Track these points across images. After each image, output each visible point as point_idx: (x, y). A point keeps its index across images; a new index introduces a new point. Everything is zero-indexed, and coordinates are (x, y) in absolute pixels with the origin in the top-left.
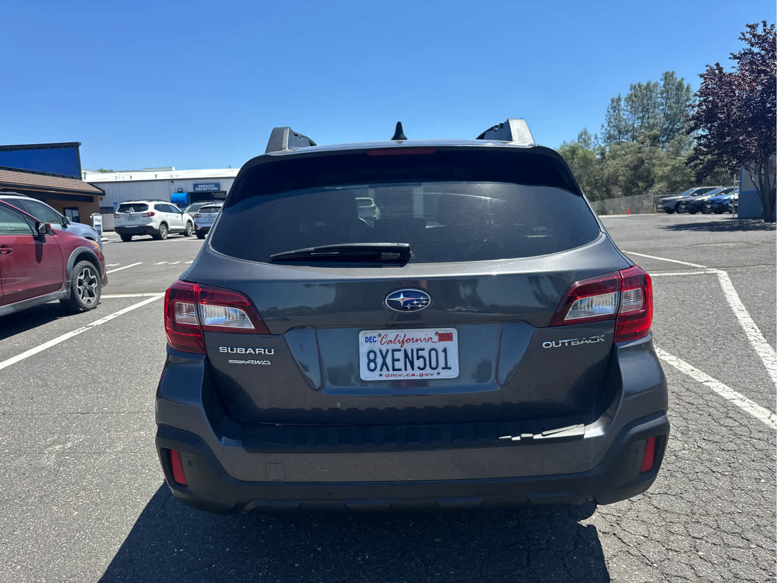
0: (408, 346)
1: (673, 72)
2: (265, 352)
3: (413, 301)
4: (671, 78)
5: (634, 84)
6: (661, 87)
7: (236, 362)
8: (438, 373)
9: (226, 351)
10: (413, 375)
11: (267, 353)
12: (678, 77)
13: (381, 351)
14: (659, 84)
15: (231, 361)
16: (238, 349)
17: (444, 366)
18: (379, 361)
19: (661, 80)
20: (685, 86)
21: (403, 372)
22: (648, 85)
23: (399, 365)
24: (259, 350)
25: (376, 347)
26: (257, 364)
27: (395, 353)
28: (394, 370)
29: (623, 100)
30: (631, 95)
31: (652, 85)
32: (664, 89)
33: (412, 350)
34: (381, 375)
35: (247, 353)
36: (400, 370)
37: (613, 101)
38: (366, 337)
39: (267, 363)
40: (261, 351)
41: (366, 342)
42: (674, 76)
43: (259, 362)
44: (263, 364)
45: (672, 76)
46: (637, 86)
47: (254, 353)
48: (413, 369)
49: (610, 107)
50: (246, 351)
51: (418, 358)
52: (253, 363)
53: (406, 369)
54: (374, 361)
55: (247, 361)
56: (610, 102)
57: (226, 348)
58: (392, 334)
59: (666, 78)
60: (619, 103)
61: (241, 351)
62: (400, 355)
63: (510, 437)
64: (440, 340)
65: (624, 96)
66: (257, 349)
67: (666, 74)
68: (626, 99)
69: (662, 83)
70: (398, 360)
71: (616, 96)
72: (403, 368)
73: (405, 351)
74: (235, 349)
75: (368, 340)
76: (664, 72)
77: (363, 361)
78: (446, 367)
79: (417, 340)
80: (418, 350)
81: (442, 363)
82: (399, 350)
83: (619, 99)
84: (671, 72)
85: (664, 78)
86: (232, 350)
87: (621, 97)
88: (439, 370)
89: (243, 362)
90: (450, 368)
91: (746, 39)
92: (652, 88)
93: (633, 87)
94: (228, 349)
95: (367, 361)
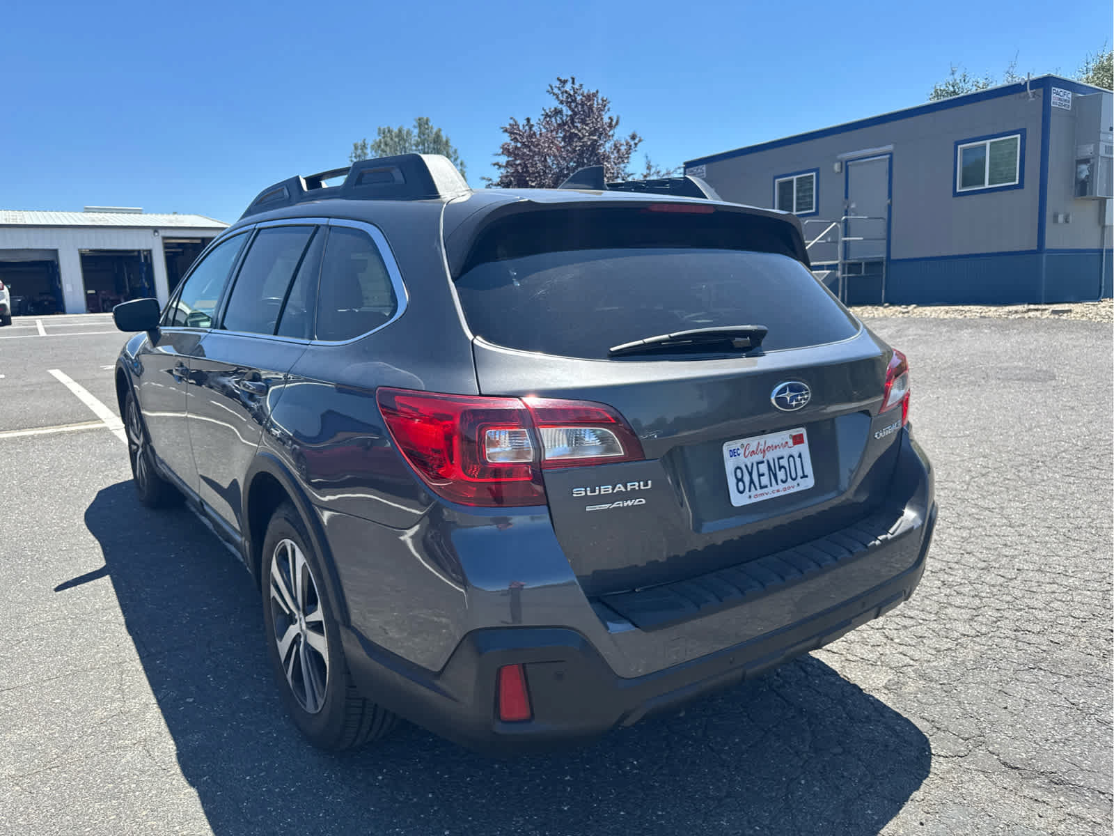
0: (771, 456)
1: (427, 120)
2: (639, 486)
3: (797, 396)
4: (426, 126)
5: (382, 128)
6: (415, 136)
7: (598, 507)
8: (798, 485)
9: (583, 494)
10: (778, 491)
11: (642, 488)
12: (435, 125)
13: (746, 466)
14: (412, 132)
15: (589, 509)
16: (602, 487)
17: (802, 475)
18: (747, 478)
19: (415, 127)
20: (444, 139)
21: (769, 489)
22: (400, 131)
23: (765, 480)
24: (631, 485)
25: (742, 460)
26: (628, 505)
27: (760, 465)
28: (761, 487)
29: (369, 147)
30: (380, 142)
31: (404, 133)
32: (419, 140)
33: (774, 460)
34: (750, 497)
35: (615, 491)
36: (766, 487)
37: (356, 148)
38: (731, 451)
39: (641, 501)
40: (634, 485)
41: (731, 456)
42: (430, 124)
43: (629, 503)
44: (635, 504)
45: (427, 124)
46: (387, 131)
47: (624, 490)
48: (777, 484)
49: (354, 155)
50: (613, 489)
51: (780, 468)
52: (621, 505)
53: (771, 485)
54: (741, 480)
55: (613, 504)
56: (353, 148)
57: (583, 489)
58: (753, 442)
59: (420, 125)
60: (365, 151)
61: (606, 490)
62: (763, 468)
63: (873, 542)
64: (795, 443)
65: (370, 143)
66: (629, 484)
67: (420, 119)
68: (372, 147)
69: (416, 131)
70: (763, 475)
71: (360, 143)
72: (769, 486)
73: (768, 461)
74: (597, 488)
75: (733, 453)
76: (417, 118)
77: (731, 481)
78: (804, 476)
79: (776, 447)
80: (779, 459)
81: (800, 473)
82: (762, 462)
83: (364, 147)
84: (425, 118)
85: (417, 125)
86: (593, 491)
87: (366, 142)
88: (799, 479)
89: (608, 505)
90: (807, 476)
91: (554, 94)
92: (405, 137)
93: (382, 132)
94: (586, 491)
95: (735, 481)
